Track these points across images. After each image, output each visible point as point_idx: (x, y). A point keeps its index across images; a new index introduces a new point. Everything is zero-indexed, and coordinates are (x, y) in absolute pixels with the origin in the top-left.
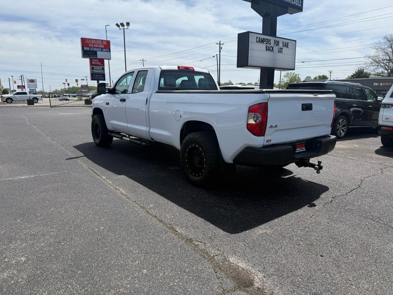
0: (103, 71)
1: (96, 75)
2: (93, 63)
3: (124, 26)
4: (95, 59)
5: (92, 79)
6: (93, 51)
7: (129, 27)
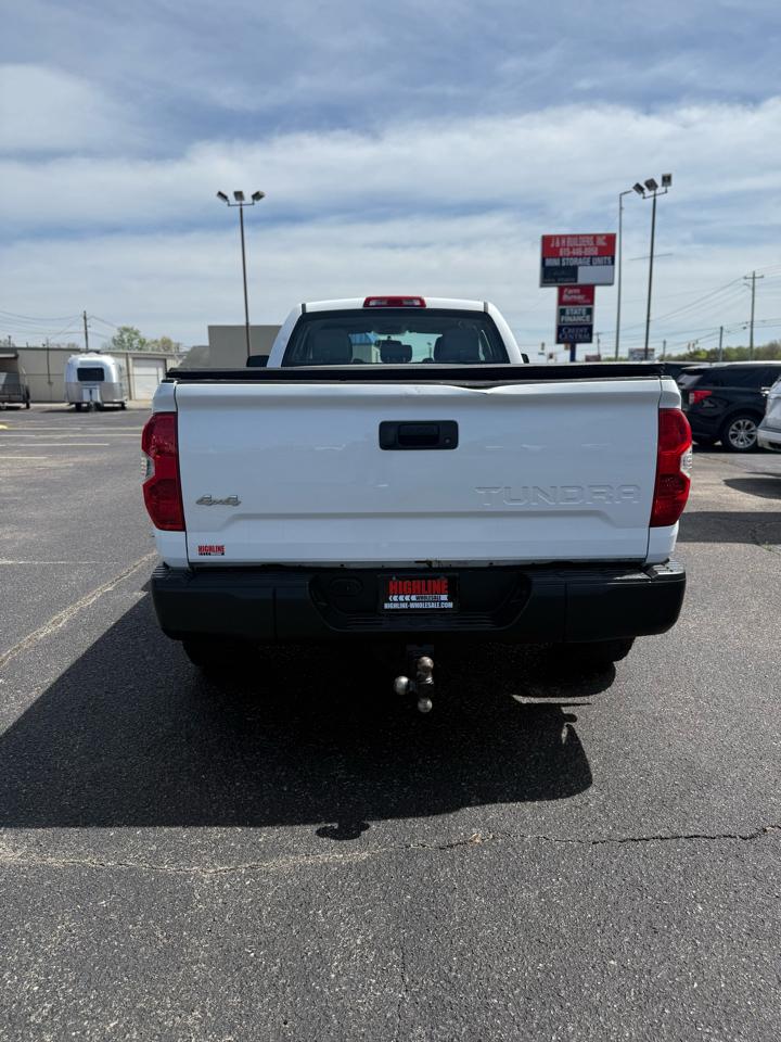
0: (588, 317)
1: (570, 330)
2: (565, 297)
3: (656, 186)
4: (571, 287)
5: (559, 341)
6: (568, 268)
7: (669, 188)
